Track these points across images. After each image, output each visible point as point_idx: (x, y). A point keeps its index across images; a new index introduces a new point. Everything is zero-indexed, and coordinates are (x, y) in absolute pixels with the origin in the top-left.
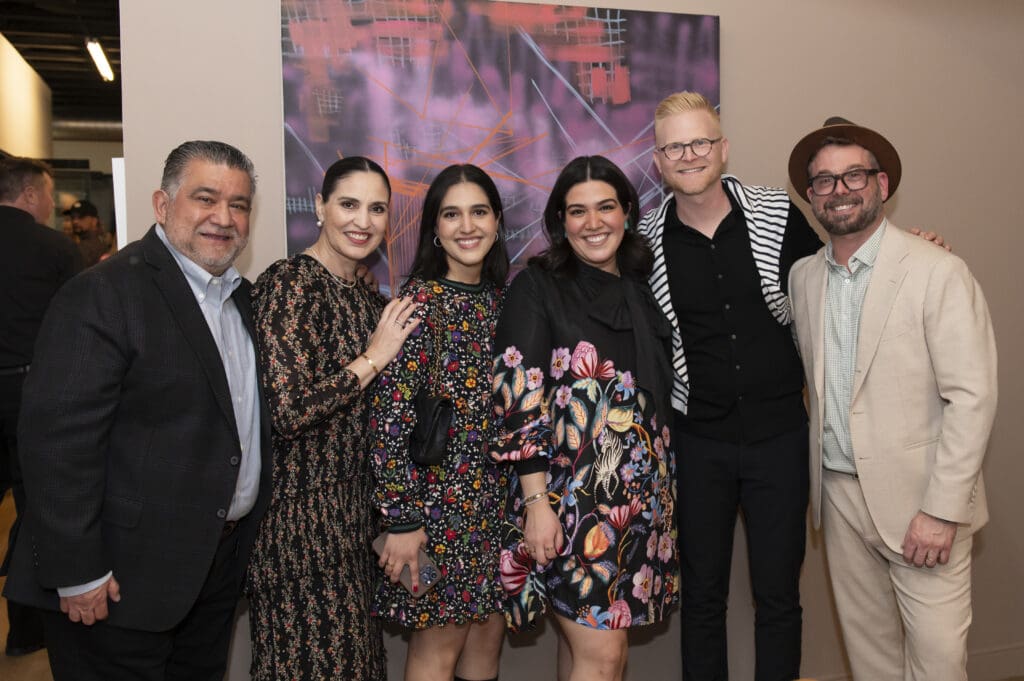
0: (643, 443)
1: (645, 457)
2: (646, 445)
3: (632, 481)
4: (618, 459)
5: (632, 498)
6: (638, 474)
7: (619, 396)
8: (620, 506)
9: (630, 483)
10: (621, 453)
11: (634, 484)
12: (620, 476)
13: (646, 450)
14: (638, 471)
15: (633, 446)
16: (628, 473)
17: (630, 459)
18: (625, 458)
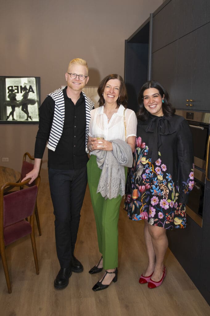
0: (151, 168)
1: (151, 172)
2: (152, 169)
3: (146, 179)
4: (142, 172)
5: (146, 184)
6: (148, 177)
7: (146, 153)
8: (142, 186)
9: (145, 179)
10: (143, 170)
11: (147, 180)
12: (142, 177)
13: (151, 170)
14: (148, 176)
15: (147, 169)
16: (144, 176)
17: (145, 172)
18: (144, 172)
